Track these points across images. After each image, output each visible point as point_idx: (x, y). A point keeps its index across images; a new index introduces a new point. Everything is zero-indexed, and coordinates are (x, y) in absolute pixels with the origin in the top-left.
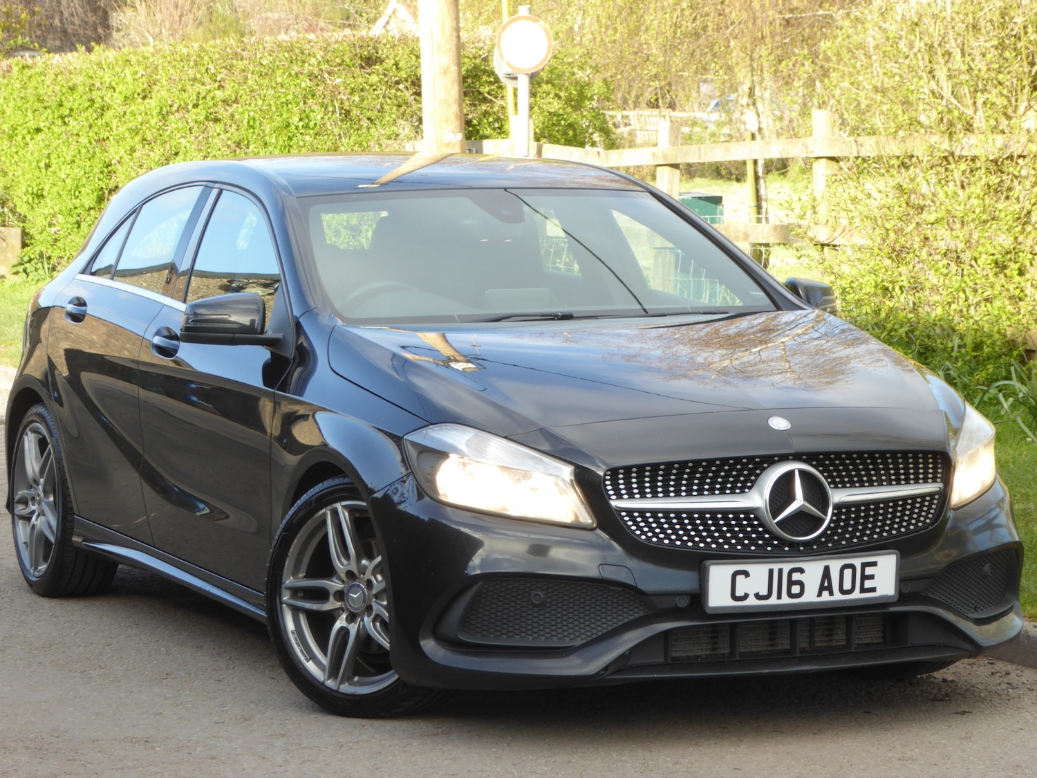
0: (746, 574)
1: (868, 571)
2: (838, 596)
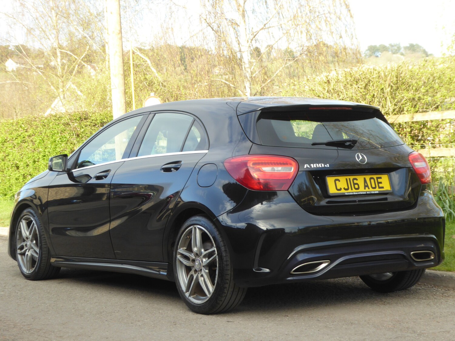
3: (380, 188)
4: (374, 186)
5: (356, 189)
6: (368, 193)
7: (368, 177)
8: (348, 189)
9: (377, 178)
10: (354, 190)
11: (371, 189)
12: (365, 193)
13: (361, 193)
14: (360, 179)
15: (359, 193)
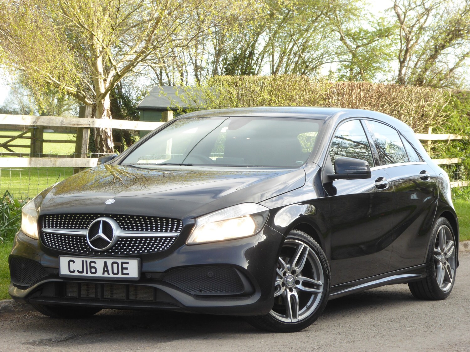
0: (74, 262)
1: (125, 266)
2: (111, 275)
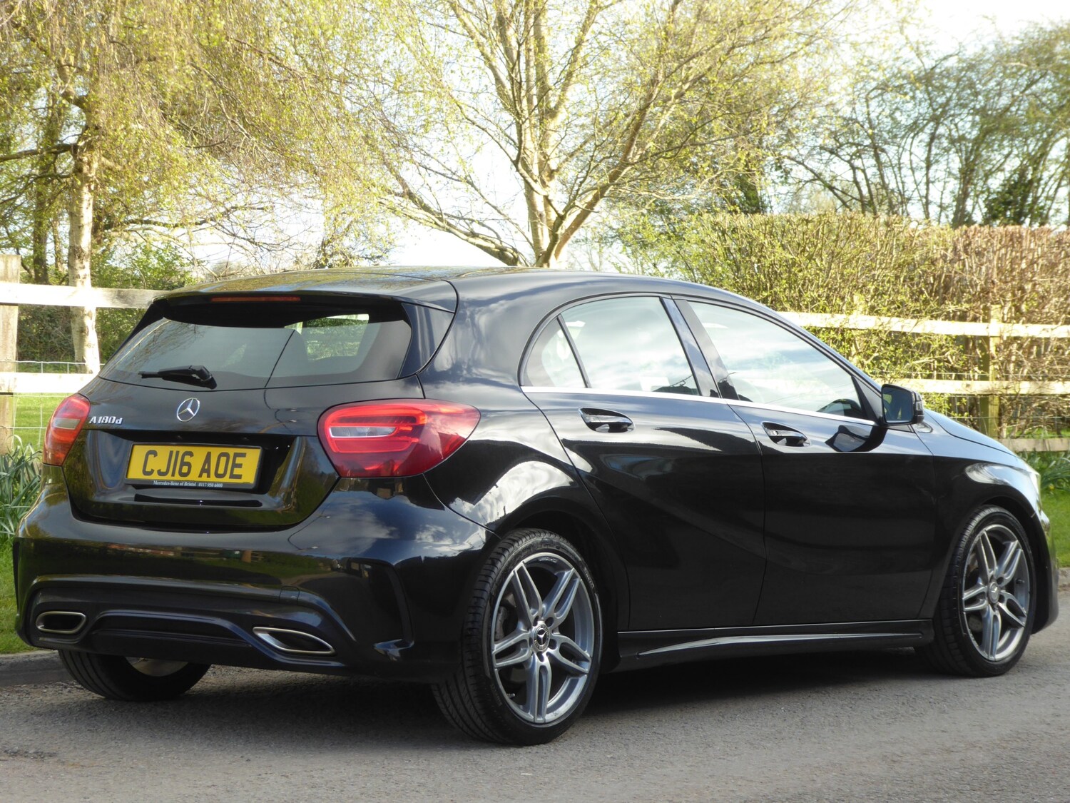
3: (232, 476)
4: (221, 471)
5: (182, 474)
6: (200, 485)
7: (216, 451)
8: (165, 474)
9: (236, 455)
10: (177, 477)
11: (213, 478)
12: (194, 485)
13: (186, 484)
14: (198, 455)
15: (182, 484)
